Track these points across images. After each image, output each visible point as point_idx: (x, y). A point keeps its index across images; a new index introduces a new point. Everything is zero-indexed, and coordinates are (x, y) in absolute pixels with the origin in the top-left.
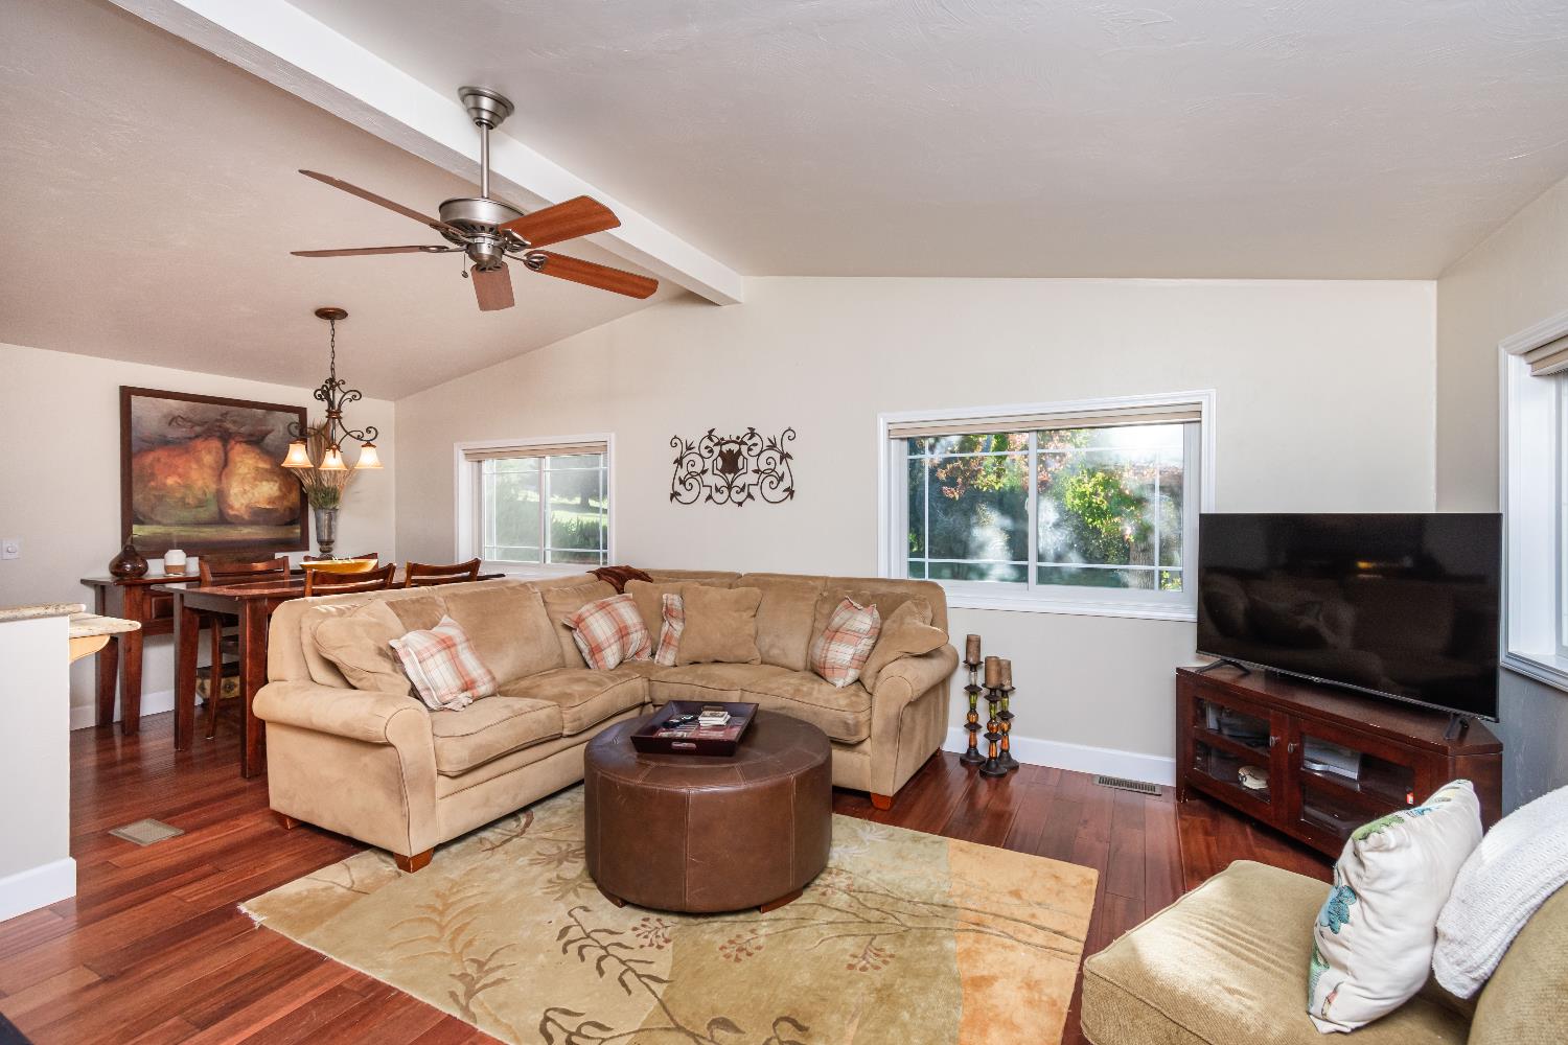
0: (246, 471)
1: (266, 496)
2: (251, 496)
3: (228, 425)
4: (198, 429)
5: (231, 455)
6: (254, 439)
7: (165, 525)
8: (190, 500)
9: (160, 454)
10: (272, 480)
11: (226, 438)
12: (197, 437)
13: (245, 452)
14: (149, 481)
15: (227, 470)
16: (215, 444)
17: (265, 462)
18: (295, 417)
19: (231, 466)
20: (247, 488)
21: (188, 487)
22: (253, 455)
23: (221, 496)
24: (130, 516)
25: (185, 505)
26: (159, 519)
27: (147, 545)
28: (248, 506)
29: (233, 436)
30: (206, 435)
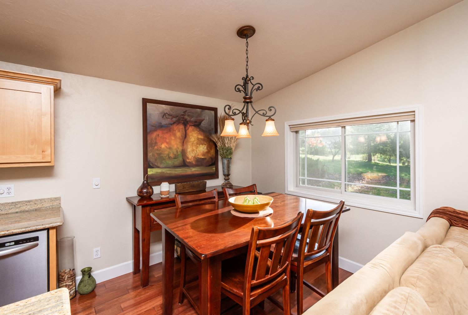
0: (194, 140)
1: (202, 152)
2: (196, 152)
3: (186, 117)
4: (174, 119)
5: (188, 131)
6: (197, 123)
7: (161, 168)
8: (171, 155)
9: (159, 132)
10: (204, 144)
11: (185, 123)
12: (174, 123)
13: (193, 131)
14: (154, 146)
15: (186, 140)
16: (181, 127)
17: (201, 135)
18: (213, 112)
19: (187, 136)
20: (194, 148)
21: (170, 148)
22: (196, 132)
23: (184, 152)
24: (147, 165)
25: (169, 158)
26: (159, 165)
27: (154, 179)
28: (194, 157)
29: (188, 122)
30: (178, 122)
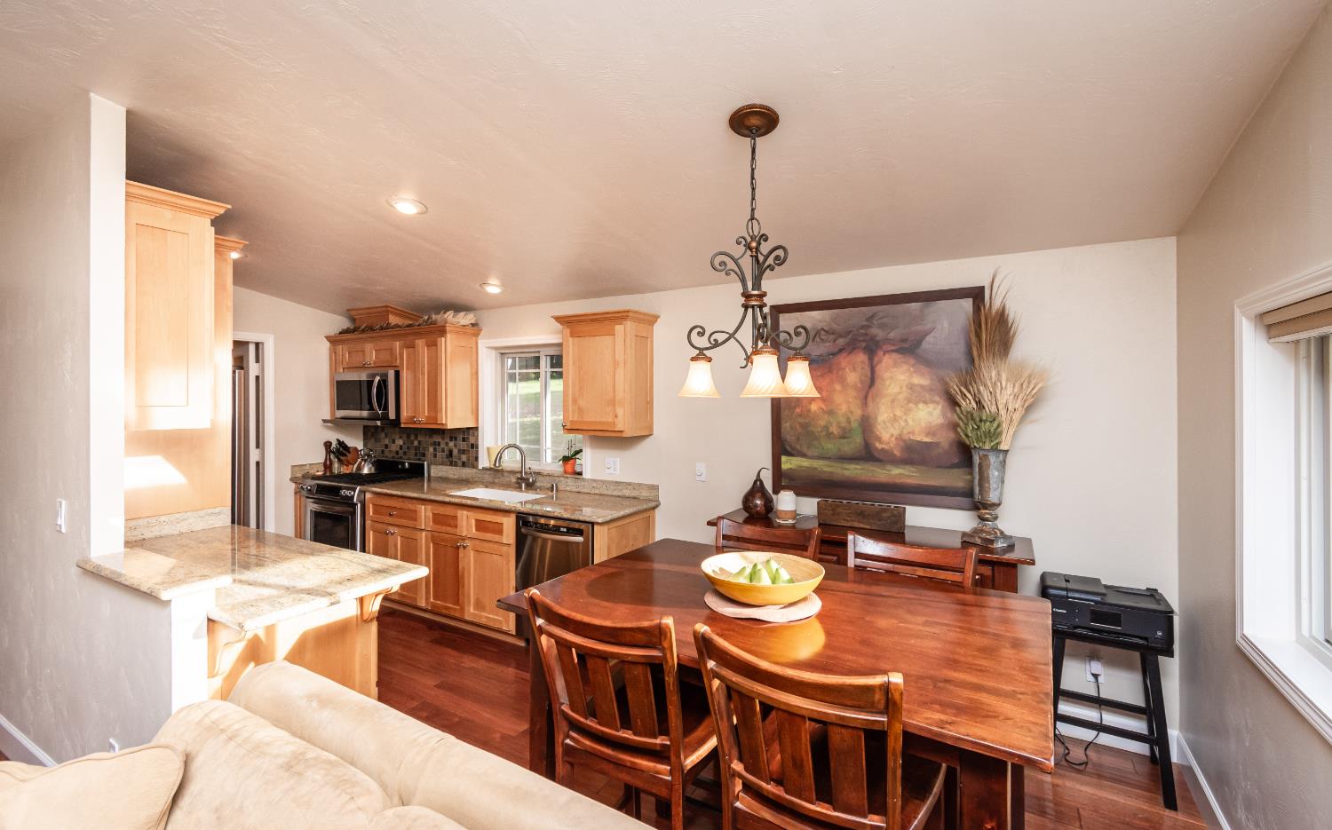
0: (896, 390)
1: (923, 425)
2: (903, 423)
3: (874, 331)
4: (841, 341)
5: (880, 369)
6: (906, 345)
7: (812, 458)
8: (834, 430)
10: (933, 402)
11: (872, 348)
12: (840, 351)
13: (895, 365)
14: (795, 408)
15: (873, 390)
16: (861, 358)
17: (922, 375)
18: (967, 304)
19: (878, 381)
20: (898, 413)
21: (831, 413)
22: (905, 367)
23: (866, 424)
24: (779, 446)
25: (829, 435)
26: (805, 450)
27: (793, 480)
28: (899, 438)
29: (881, 343)
30: (851, 347)
